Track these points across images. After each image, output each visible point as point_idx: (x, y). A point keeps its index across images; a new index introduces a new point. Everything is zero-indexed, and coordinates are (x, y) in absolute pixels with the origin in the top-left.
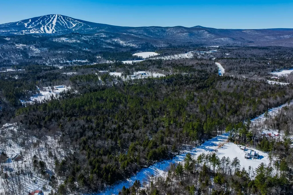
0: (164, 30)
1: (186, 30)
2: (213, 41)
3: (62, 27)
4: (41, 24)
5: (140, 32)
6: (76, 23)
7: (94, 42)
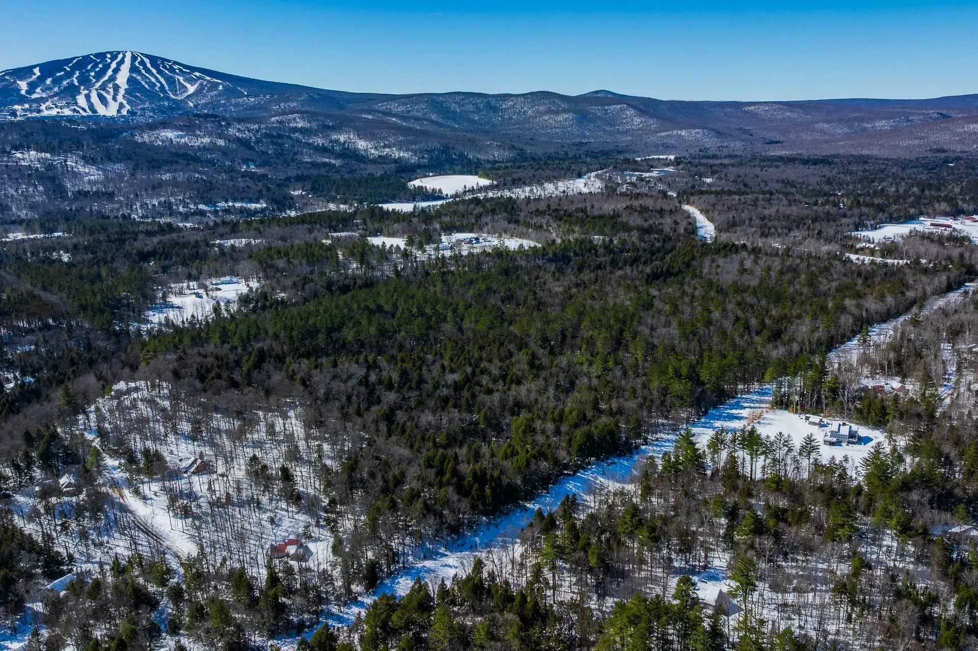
0: (493, 103)
1: (564, 105)
2: (653, 139)
3: (151, 94)
4: (76, 83)
5: (418, 111)
6: (196, 81)
7: (273, 143)
